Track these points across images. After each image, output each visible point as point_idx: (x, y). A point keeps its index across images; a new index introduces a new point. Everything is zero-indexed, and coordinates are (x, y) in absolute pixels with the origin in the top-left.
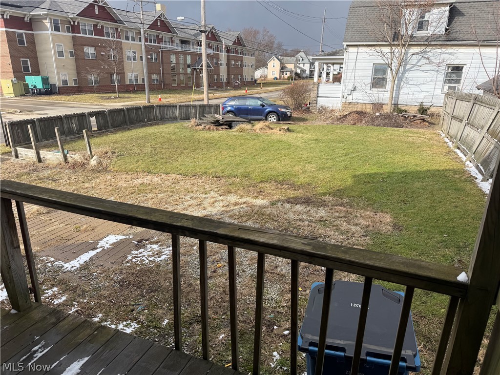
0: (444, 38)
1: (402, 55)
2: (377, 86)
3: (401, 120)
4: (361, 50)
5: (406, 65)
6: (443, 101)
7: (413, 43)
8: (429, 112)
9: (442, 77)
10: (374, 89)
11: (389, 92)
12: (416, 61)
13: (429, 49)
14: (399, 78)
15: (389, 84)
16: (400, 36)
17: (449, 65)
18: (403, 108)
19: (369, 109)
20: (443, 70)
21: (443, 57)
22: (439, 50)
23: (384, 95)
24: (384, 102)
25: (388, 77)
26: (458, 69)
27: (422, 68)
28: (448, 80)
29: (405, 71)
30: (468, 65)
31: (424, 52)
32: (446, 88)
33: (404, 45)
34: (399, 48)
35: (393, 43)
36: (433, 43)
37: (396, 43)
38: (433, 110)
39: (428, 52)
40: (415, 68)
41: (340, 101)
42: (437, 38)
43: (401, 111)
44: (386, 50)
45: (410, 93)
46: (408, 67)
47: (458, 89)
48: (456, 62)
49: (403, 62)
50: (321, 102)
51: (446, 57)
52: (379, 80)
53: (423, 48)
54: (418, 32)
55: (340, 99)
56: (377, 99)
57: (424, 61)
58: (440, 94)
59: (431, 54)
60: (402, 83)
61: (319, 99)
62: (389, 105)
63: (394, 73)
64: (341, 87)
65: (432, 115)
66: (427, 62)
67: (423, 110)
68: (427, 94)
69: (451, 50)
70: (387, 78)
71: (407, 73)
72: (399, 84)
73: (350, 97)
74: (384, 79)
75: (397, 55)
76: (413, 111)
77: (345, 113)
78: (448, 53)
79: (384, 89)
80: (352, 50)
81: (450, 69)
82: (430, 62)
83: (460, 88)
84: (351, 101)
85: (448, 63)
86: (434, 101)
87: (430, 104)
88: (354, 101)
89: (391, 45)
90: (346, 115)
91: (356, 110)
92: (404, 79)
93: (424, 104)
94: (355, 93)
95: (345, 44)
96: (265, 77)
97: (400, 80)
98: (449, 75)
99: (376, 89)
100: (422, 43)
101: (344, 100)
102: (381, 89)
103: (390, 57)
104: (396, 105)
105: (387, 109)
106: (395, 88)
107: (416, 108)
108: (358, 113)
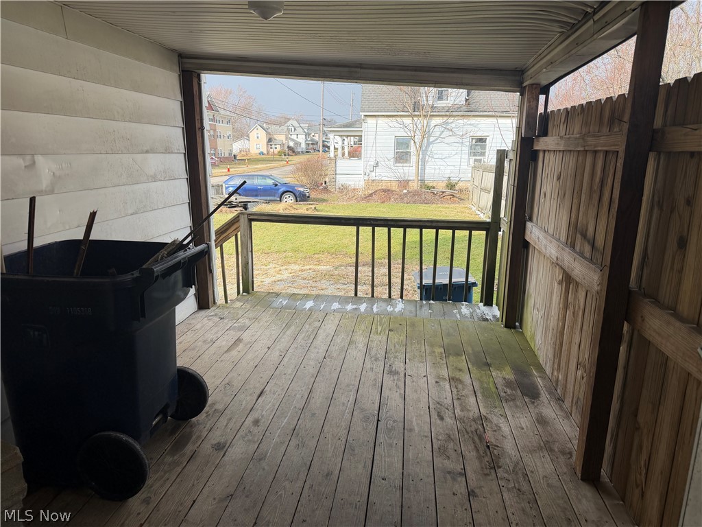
0: (464, 108)
1: (425, 127)
2: (401, 161)
3: (430, 197)
4: (381, 120)
5: (429, 137)
6: (470, 175)
7: (435, 114)
8: (457, 187)
9: (466, 150)
10: (398, 165)
11: (414, 167)
12: (439, 133)
13: (451, 120)
14: (423, 151)
15: (414, 159)
16: (421, 107)
17: (472, 137)
18: (431, 185)
19: (394, 187)
20: (467, 141)
21: (465, 128)
22: (461, 121)
23: (408, 171)
24: (409, 179)
25: (412, 150)
26: (482, 140)
27: (446, 141)
28: (473, 153)
29: (429, 144)
30: (491, 137)
31: (446, 123)
32: (472, 161)
33: (425, 116)
34: (420, 119)
35: (414, 113)
36: (454, 113)
37: (416, 113)
38: (461, 185)
39: (451, 123)
40: (438, 141)
41: (362, 179)
42: (458, 108)
43: (428, 188)
44: (408, 121)
45: (436, 167)
46: (432, 139)
47: (484, 162)
48: (479, 134)
49: (426, 134)
50: (341, 180)
51: (469, 128)
52: (402, 154)
53: (445, 119)
54: (438, 102)
55: (362, 176)
56: (402, 176)
57: (446, 133)
58: (466, 167)
59: (453, 125)
60: (427, 157)
61: (337, 176)
62: (416, 182)
63: (418, 146)
64: (362, 162)
65: (461, 191)
66: (451, 134)
67: (451, 186)
68: (453, 168)
69: (473, 121)
70: (410, 152)
71: (431, 146)
72: (424, 158)
73: (373, 174)
74: (408, 153)
75: (419, 126)
76: (441, 187)
77: (370, 192)
78: (470, 125)
79: (409, 165)
80: (371, 121)
81: (474, 141)
82: (454, 134)
83: (486, 160)
84: (375, 178)
85: (471, 134)
86: (461, 175)
87: (458, 179)
88: (377, 178)
89: (412, 116)
90: (371, 194)
91: (380, 188)
92: (428, 153)
93: (452, 179)
94: (378, 170)
95: (363, 114)
96: (248, 152)
97: (425, 154)
98: (473, 147)
99: (401, 165)
100: (444, 114)
101: (366, 178)
102: (405, 165)
103: (412, 129)
104: (423, 181)
105: (414, 186)
106: (420, 163)
107: (444, 184)
108: (384, 191)
